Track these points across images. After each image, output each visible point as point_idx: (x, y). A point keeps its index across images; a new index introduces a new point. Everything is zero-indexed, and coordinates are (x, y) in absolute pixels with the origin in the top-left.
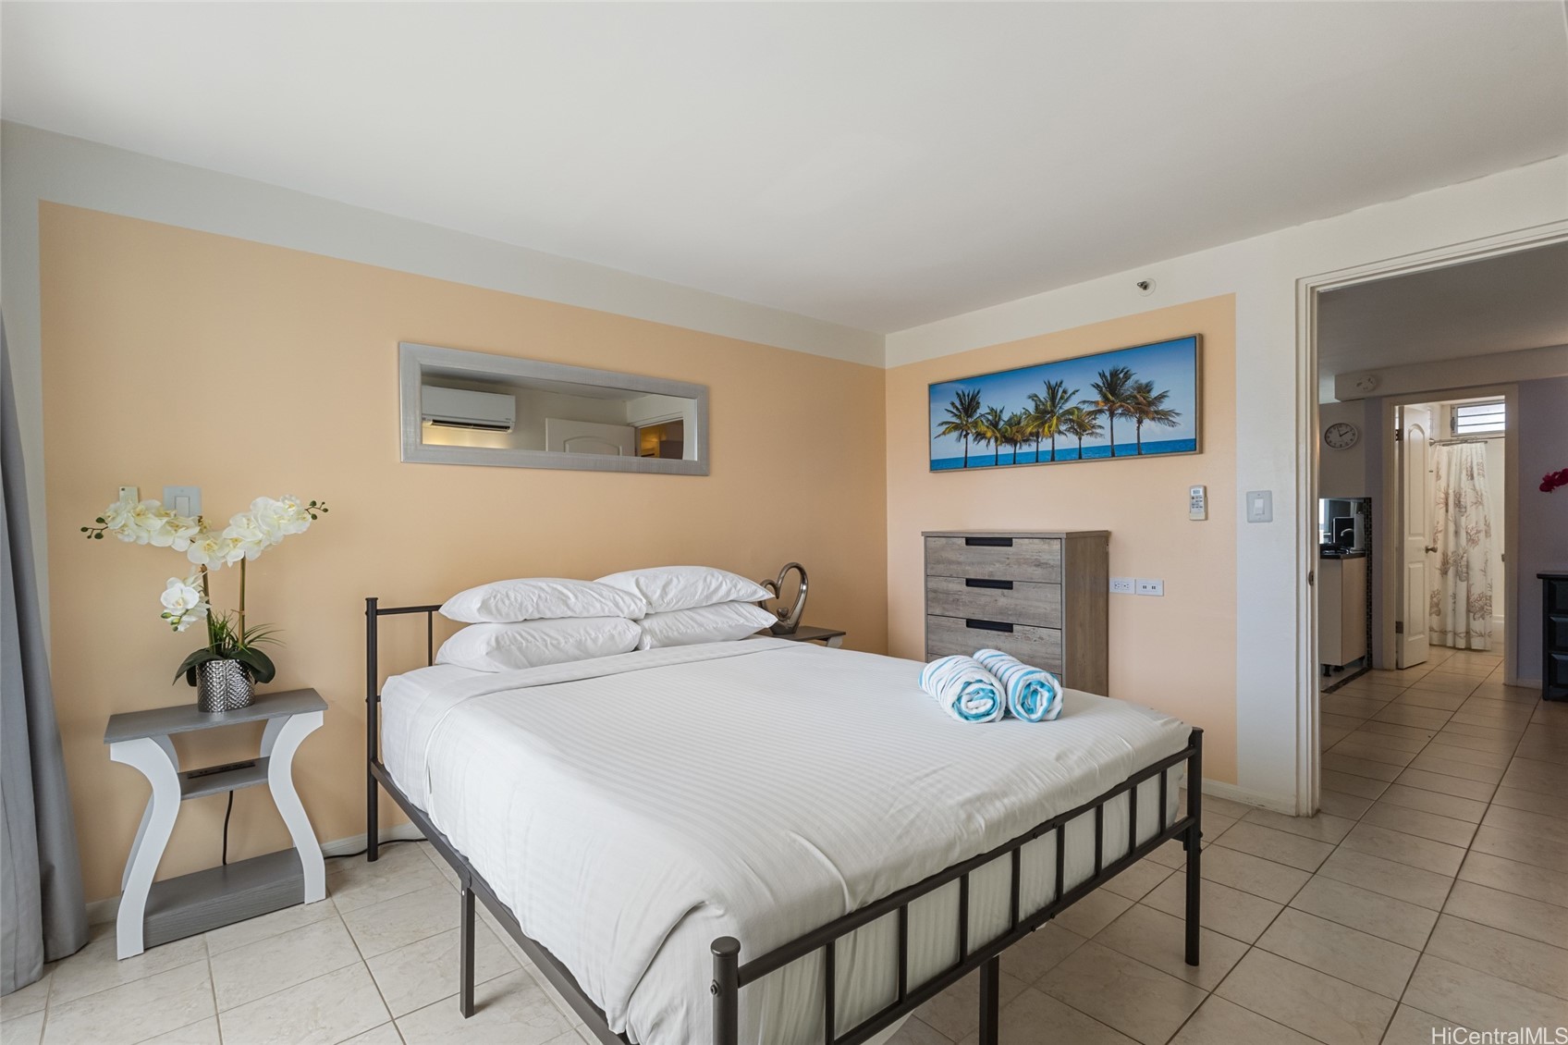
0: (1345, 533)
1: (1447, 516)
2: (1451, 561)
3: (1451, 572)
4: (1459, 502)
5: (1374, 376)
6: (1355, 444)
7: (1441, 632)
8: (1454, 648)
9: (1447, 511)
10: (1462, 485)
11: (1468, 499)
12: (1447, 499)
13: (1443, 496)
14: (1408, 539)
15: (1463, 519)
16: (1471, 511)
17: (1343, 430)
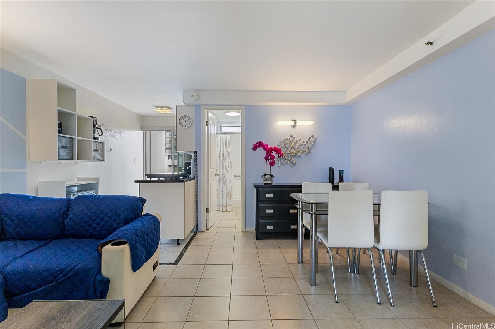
0: (188, 168)
1: (220, 161)
2: (221, 178)
3: (221, 183)
4: (224, 156)
5: (198, 92)
6: (191, 126)
7: (219, 205)
8: (222, 211)
9: (220, 160)
10: (224, 150)
11: (226, 155)
12: (220, 155)
13: (219, 154)
14: (210, 170)
15: (225, 162)
16: (227, 159)
17: (186, 119)
